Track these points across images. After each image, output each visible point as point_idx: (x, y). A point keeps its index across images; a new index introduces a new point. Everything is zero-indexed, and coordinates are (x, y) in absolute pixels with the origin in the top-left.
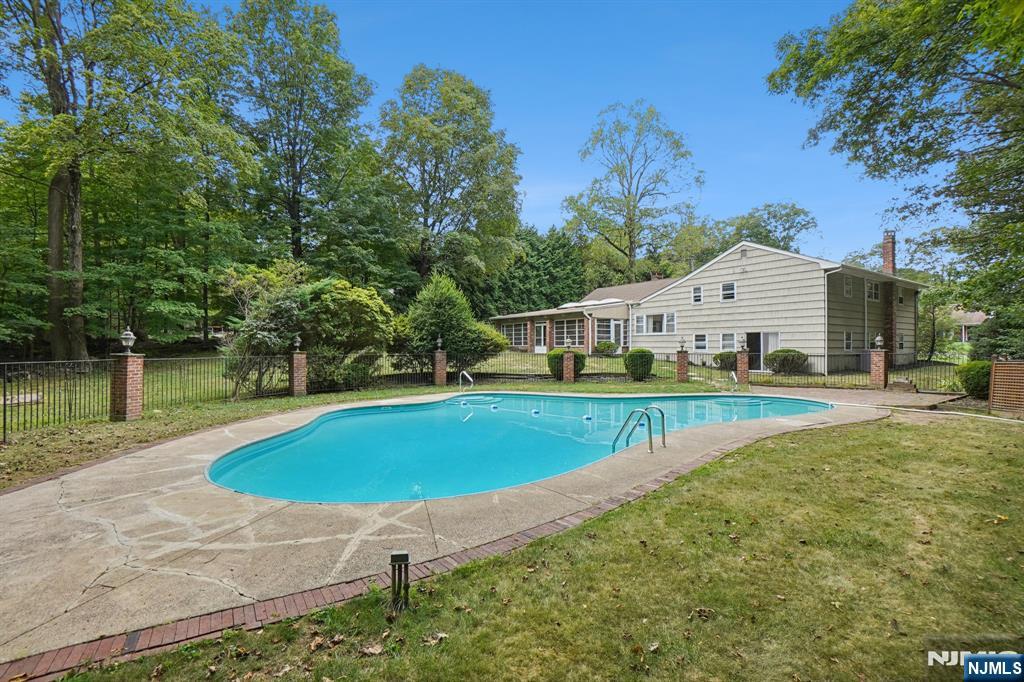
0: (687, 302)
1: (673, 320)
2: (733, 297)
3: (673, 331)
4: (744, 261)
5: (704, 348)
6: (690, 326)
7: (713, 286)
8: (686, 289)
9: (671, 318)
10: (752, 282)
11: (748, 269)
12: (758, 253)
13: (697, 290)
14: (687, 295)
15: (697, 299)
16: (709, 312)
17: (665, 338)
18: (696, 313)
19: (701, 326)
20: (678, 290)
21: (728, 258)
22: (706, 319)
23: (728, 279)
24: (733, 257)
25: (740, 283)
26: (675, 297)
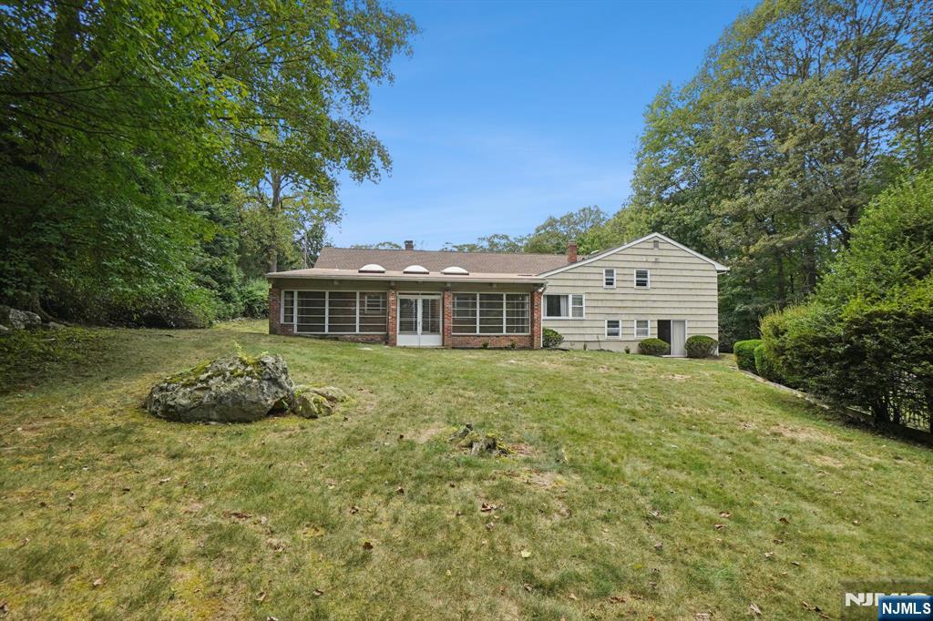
0: (597, 284)
1: (581, 303)
2: (645, 285)
3: (581, 315)
4: (656, 252)
5: (617, 334)
6: (601, 311)
7: (626, 271)
8: (595, 270)
9: (578, 300)
10: (663, 272)
11: (661, 259)
12: (668, 246)
13: (609, 272)
14: (597, 277)
15: (609, 283)
16: (621, 297)
17: (572, 324)
18: (608, 297)
19: (614, 311)
20: (586, 270)
21: (642, 246)
22: (619, 304)
23: (642, 266)
24: (646, 246)
25: (653, 272)
26: (584, 277)
